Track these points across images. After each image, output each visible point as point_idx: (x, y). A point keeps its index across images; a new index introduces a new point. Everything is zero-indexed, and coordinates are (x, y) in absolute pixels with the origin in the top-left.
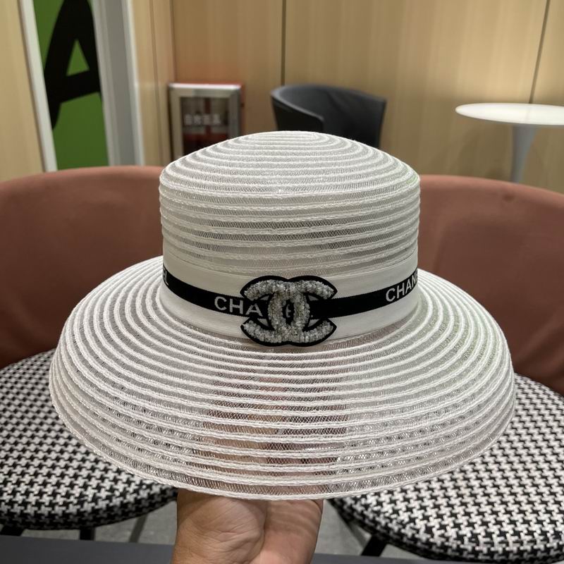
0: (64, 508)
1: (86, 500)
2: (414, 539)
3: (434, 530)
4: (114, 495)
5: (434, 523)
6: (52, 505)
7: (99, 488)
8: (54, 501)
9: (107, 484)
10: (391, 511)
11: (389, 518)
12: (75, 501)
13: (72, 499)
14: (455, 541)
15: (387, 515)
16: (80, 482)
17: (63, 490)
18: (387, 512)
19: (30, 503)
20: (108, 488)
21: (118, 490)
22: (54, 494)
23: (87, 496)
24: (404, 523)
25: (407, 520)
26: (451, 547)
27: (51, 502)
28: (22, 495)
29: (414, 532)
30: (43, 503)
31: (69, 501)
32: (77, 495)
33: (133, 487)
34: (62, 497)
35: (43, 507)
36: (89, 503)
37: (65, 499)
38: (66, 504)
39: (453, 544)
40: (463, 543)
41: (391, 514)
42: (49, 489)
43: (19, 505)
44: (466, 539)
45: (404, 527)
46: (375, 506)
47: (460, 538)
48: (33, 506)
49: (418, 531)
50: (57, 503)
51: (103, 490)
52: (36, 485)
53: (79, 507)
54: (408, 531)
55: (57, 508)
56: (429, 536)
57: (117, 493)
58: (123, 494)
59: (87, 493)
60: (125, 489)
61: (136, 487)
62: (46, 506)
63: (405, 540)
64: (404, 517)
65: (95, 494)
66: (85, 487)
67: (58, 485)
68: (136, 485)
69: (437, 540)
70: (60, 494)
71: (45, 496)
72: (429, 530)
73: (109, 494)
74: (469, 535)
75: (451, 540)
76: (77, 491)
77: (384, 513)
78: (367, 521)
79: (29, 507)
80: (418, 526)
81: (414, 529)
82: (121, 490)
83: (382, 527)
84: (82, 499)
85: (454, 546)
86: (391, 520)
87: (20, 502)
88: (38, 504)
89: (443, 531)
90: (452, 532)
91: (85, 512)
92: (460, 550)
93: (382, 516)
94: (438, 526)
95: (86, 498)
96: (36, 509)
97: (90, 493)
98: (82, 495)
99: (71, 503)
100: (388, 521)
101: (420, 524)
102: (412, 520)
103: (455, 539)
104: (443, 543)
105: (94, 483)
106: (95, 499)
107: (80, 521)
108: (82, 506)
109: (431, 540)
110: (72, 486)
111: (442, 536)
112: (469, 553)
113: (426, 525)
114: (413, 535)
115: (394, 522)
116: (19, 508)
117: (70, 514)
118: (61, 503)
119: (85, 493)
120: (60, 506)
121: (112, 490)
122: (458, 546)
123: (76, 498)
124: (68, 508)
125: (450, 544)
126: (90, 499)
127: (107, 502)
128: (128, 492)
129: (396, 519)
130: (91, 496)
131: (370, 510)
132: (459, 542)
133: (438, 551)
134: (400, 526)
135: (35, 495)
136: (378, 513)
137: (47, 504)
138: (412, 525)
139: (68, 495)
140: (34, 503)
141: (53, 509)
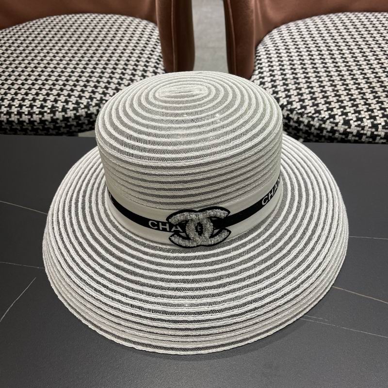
0: (40, 116)
1: (57, 110)
2: (333, 131)
3: (351, 122)
4: (80, 107)
5: (352, 117)
6: (30, 114)
7: (67, 102)
8: (32, 111)
9: (73, 99)
10: (313, 112)
11: (311, 117)
12: (49, 111)
13: (46, 109)
14: (370, 129)
15: (310, 115)
16: (52, 98)
17: (38, 103)
18: (310, 112)
19: (13, 113)
20: (74, 102)
21: (82, 103)
22: (31, 106)
23: (58, 107)
24: (325, 119)
25: (327, 117)
26: (366, 134)
27: (29, 112)
28: (6, 107)
29: (334, 125)
30: (24, 113)
31: (43, 110)
32: (50, 107)
33: (95, 101)
34: (38, 108)
35: (23, 116)
36: (60, 112)
37: (40, 110)
38: (41, 113)
39: (368, 132)
40: (377, 130)
41: (313, 114)
42: (27, 103)
43: (5, 115)
44: (380, 127)
45: (324, 122)
46: (299, 109)
47: (375, 126)
48: (15, 115)
49: (337, 124)
50: (34, 113)
51: (70, 103)
52: (16, 100)
53: (52, 115)
54: (328, 126)
55: (34, 116)
56: (346, 127)
57: (82, 106)
58: (87, 107)
59: (57, 105)
60: (88, 102)
61: (97, 102)
62: (26, 115)
63: (325, 132)
64: (325, 115)
65: (64, 106)
66: (56, 101)
67: (34, 100)
68: (97, 100)
69: (354, 129)
70: (36, 106)
71: (24, 107)
72: (347, 123)
73: (76, 106)
74: (383, 124)
75: (366, 128)
76: (49, 104)
77: (308, 114)
78: (292, 123)
79: (12, 115)
80: (337, 121)
81: (333, 123)
82: (85, 104)
83: (304, 125)
84: (54, 109)
85: (369, 133)
86: (313, 118)
87: (5, 112)
88: (20, 114)
89: (359, 122)
90: (367, 123)
91: (58, 119)
92: (373, 136)
93: (305, 116)
94: (355, 119)
95: (57, 109)
96: (18, 117)
97: (60, 105)
98: (53, 107)
99: (46, 112)
100: (310, 119)
101: (339, 119)
102: (333, 117)
103: (370, 128)
104: (358, 131)
105: (63, 98)
106: (64, 110)
107: (55, 128)
108: (55, 115)
109: (348, 130)
110: (45, 100)
111: (359, 126)
112: (381, 138)
113: (344, 119)
114: (333, 127)
115: (316, 119)
116: (5, 116)
117: (46, 120)
118: (37, 113)
119: (55, 105)
120: (37, 114)
121: (77, 103)
122: (372, 133)
123: (49, 108)
124: (43, 116)
125: (365, 132)
126: (60, 110)
127: (75, 112)
128: (91, 105)
129: (317, 117)
130: (61, 107)
131: (295, 112)
132: (373, 130)
133: (353, 138)
134: (321, 122)
135: (16, 107)
136: (302, 114)
137: (26, 113)
138: (332, 120)
139: (42, 107)
140: (16, 113)
141: (32, 117)
